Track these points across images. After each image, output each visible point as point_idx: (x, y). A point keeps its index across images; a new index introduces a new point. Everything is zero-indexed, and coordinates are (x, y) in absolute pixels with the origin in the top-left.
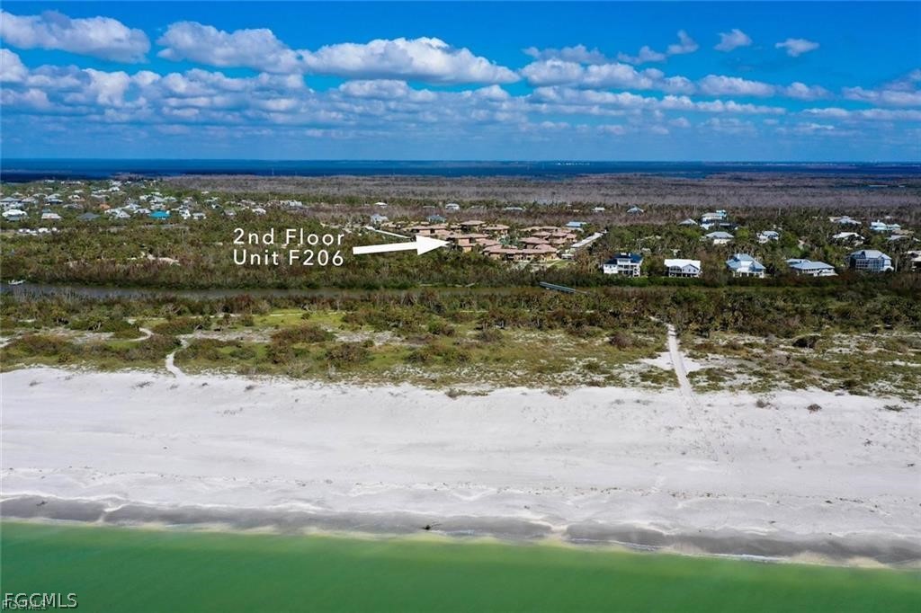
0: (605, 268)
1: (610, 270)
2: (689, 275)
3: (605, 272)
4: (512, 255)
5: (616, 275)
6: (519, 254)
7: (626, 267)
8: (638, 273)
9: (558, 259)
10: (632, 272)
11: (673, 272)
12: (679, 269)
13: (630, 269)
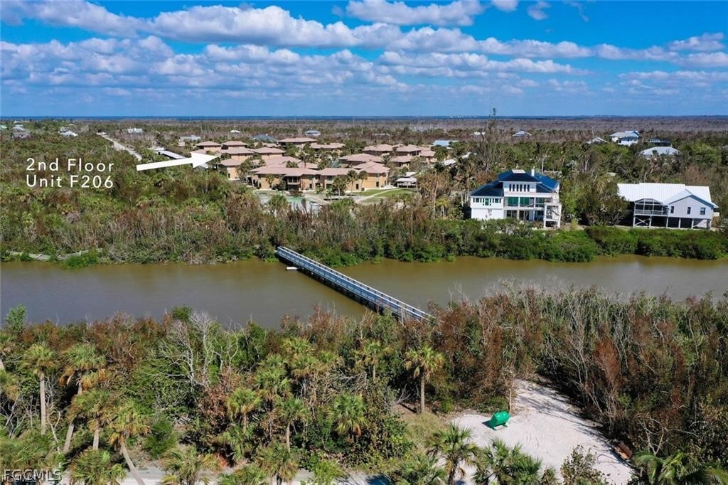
0: (473, 205)
1: (486, 211)
2: (686, 222)
3: (474, 215)
4: (296, 179)
5: (500, 222)
6: (310, 177)
7: (526, 201)
8: (557, 218)
9: (390, 187)
10: (541, 213)
11: (644, 213)
12: (659, 207)
13: (534, 209)
